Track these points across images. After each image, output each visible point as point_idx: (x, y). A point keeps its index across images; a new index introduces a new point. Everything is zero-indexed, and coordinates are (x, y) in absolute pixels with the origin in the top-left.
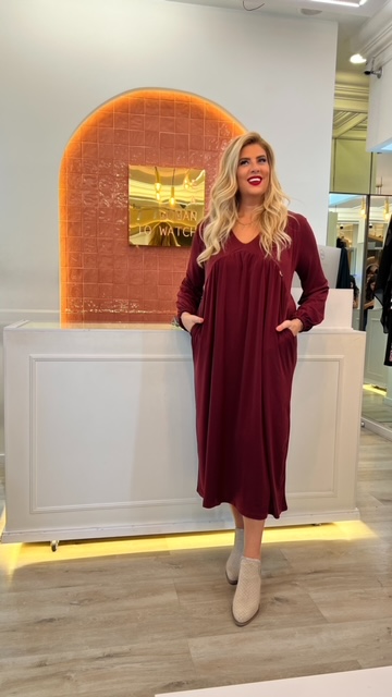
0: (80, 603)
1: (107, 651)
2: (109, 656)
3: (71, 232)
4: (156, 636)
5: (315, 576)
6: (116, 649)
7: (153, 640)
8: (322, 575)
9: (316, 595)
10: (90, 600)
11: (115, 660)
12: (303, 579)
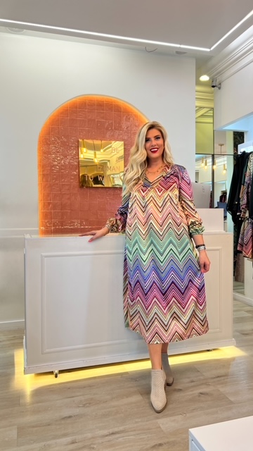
0: (84, 406)
1: (111, 431)
2: (113, 434)
3: (44, 180)
4: (137, 420)
5: (218, 379)
6: (116, 429)
7: (136, 422)
8: (223, 378)
9: (222, 389)
10: (90, 404)
11: (118, 436)
12: (212, 380)
